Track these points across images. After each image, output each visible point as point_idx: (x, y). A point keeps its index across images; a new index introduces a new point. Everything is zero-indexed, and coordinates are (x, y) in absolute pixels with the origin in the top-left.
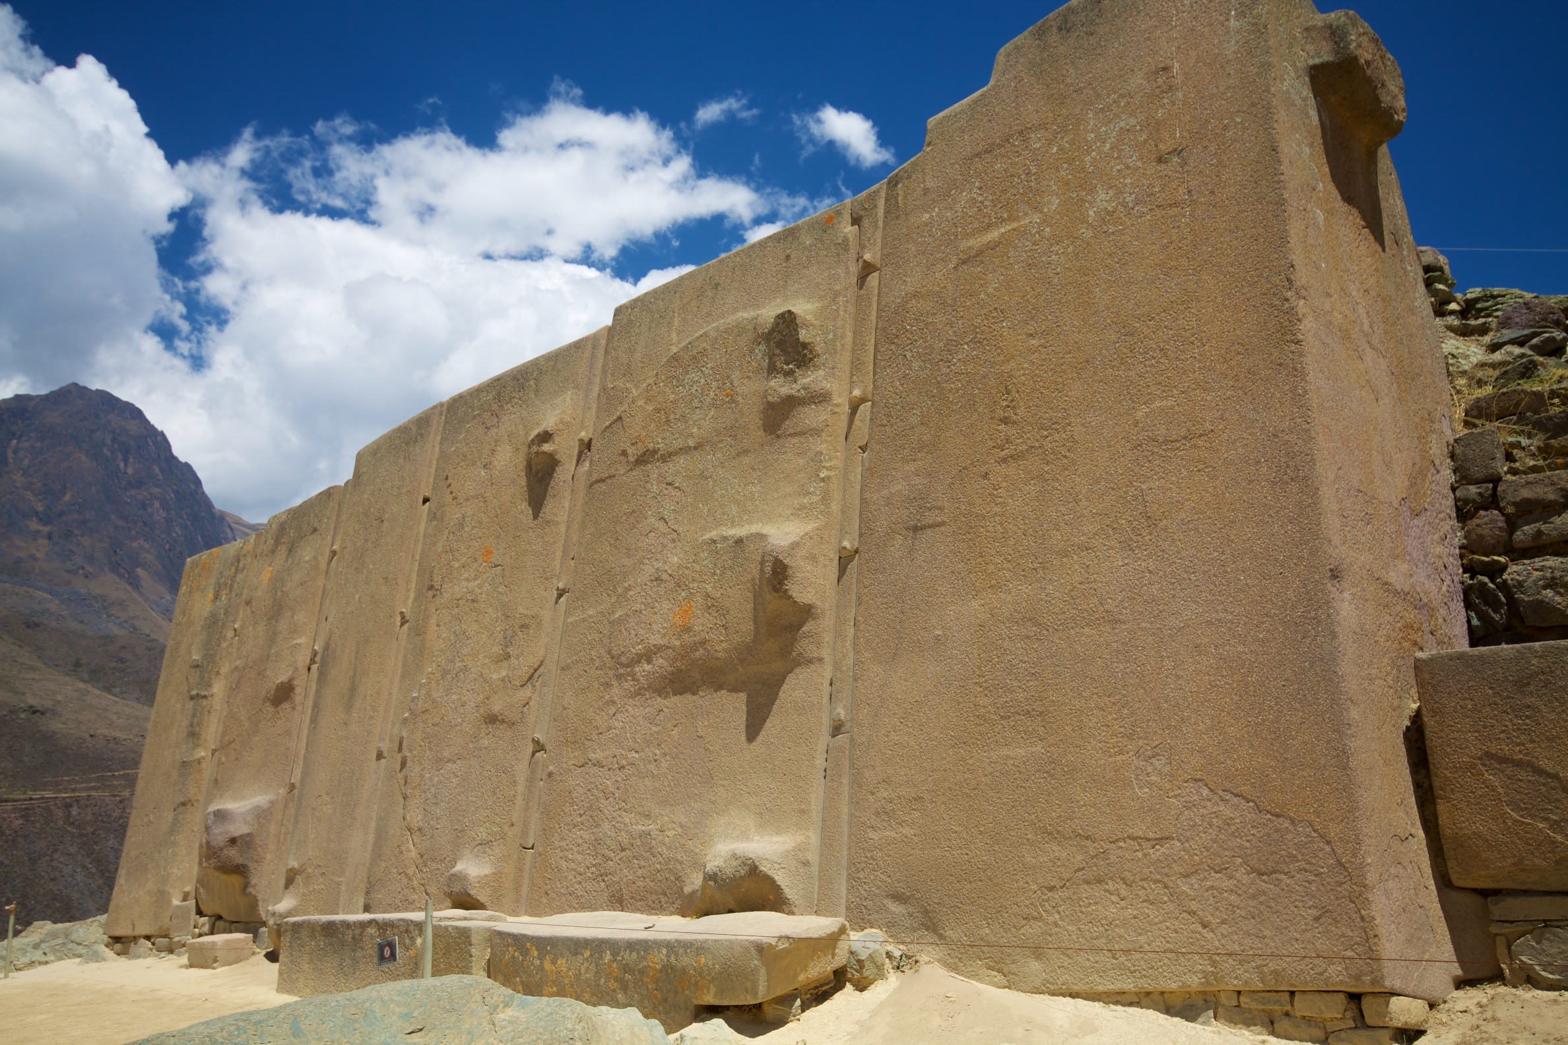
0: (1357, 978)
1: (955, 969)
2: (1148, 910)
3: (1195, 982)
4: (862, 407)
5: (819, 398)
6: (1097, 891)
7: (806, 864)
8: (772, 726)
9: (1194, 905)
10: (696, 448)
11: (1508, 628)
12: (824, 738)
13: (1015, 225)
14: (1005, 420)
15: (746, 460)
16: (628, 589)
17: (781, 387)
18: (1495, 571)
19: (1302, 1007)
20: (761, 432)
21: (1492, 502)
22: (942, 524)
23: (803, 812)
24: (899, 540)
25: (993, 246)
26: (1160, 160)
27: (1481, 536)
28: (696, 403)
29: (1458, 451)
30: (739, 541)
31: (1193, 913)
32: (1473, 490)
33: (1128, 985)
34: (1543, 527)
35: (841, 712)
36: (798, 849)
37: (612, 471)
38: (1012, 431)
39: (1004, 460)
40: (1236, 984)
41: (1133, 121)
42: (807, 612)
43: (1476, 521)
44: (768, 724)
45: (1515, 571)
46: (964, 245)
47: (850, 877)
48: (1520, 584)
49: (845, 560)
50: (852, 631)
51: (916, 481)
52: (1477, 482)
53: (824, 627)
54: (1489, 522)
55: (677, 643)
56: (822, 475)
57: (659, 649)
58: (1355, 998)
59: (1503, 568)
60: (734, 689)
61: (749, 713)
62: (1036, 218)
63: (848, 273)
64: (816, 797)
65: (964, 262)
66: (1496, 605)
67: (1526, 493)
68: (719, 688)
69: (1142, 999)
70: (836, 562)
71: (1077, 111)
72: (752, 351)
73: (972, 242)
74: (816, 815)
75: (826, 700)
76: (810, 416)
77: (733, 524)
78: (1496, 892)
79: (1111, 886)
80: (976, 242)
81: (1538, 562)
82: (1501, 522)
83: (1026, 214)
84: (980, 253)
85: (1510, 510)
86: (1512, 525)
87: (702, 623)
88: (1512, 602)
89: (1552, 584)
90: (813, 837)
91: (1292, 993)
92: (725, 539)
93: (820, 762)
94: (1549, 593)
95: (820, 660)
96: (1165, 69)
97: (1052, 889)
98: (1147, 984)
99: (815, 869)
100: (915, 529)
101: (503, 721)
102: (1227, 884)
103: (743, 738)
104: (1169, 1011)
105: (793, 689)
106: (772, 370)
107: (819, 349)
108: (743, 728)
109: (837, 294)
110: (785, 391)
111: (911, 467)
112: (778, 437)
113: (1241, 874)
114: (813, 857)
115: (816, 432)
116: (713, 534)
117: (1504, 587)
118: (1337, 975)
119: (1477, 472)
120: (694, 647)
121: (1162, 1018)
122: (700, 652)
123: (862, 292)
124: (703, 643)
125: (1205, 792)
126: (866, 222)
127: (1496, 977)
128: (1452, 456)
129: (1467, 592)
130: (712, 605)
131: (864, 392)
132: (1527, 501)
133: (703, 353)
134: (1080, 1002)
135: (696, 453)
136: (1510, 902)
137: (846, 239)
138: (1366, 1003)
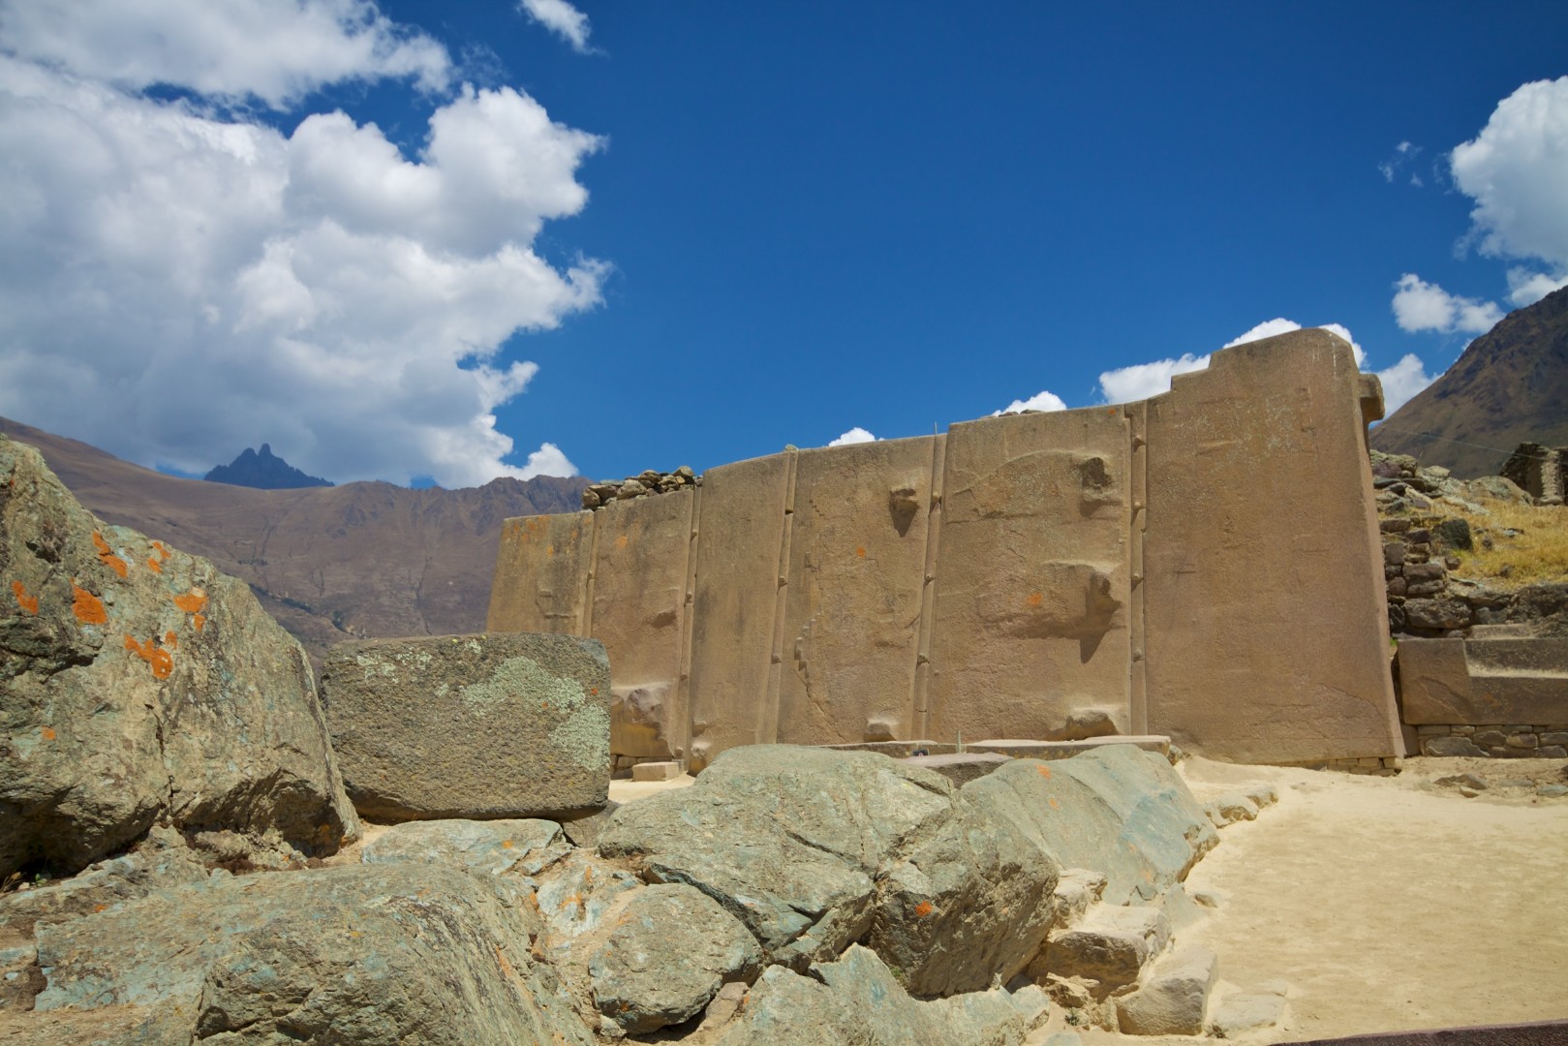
0: (1385, 752)
1: (1208, 758)
2: (1301, 732)
3: (1320, 757)
4: (1140, 511)
5: (1117, 503)
6: (1277, 725)
7: (1125, 716)
8: (1097, 656)
9: (1320, 729)
10: (1032, 516)
11: (1404, 626)
12: (1130, 662)
13: (1228, 442)
14: (1227, 531)
15: (1069, 527)
16: (990, 583)
17: (1091, 494)
18: (1401, 602)
19: (1362, 763)
20: (1079, 514)
21: (1401, 574)
22: (1194, 572)
23: (1121, 694)
24: (1169, 576)
25: (1217, 449)
26: (1303, 430)
27: (1395, 588)
28: (1029, 492)
29: (1387, 550)
30: (1072, 567)
31: (1320, 732)
32: (1393, 568)
33: (1291, 759)
34: (1421, 587)
35: (1139, 651)
36: (1120, 710)
37: (966, 519)
38: (1231, 536)
39: (1227, 548)
40: (1337, 756)
41: (1289, 409)
42: (1118, 605)
43: (1393, 581)
44: (1095, 654)
45: (1409, 603)
46: (1200, 445)
47: (1149, 723)
48: (1411, 609)
49: (1135, 583)
50: (1142, 615)
51: (1178, 551)
52: (1395, 565)
53: (1126, 611)
54: (1399, 582)
55: (1032, 614)
56: (1120, 541)
57: (1017, 615)
58: (1381, 759)
59: (1403, 602)
60: (1072, 637)
61: (1082, 649)
62: (1240, 442)
63: (1126, 442)
64: (1127, 688)
65: (1201, 454)
66: (1400, 617)
67: (1415, 572)
68: (1062, 636)
69: (1297, 764)
70: (1130, 583)
71: (1260, 396)
72: (1069, 472)
73: (1204, 445)
74: (1128, 696)
75: (1129, 645)
76: (1110, 511)
77: (1064, 558)
78: (1420, 725)
79: (1283, 723)
80: (1209, 445)
81: (1418, 600)
82: (1404, 582)
83: (1234, 439)
84: (1210, 451)
85: (1408, 578)
86: (1408, 584)
87: (1048, 605)
88: (1407, 616)
89: (1424, 610)
90: (1128, 706)
91: (1358, 759)
92: (1061, 565)
93: (1128, 672)
94: (1422, 614)
95: (1125, 627)
96: (1304, 390)
97: (1256, 725)
98: (1300, 759)
99: (1129, 719)
100: (1179, 573)
101: (893, 646)
102: (1334, 721)
103: (1080, 660)
104: (1308, 767)
105: (1109, 639)
106: (1085, 484)
107: (1114, 478)
108: (1079, 655)
109: (1121, 452)
110: (1096, 496)
111: (1175, 544)
112: (1090, 518)
113: (1340, 718)
114: (1128, 714)
115: (1115, 519)
116: (1051, 561)
117: (1404, 609)
118: (1377, 752)
119: (1395, 560)
120: (1045, 616)
121: (1306, 770)
122: (1049, 619)
123: (1136, 454)
124: (1050, 614)
125: (1325, 688)
126: (1136, 418)
127: (1419, 754)
128: (1385, 552)
129: (1390, 610)
130: (1053, 596)
131: (1142, 504)
132: (1415, 575)
133: (1033, 466)
134: (1269, 767)
135: (1033, 519)
136: (1426, 728)
137: (1123, 424)
138: (1385, 761)
